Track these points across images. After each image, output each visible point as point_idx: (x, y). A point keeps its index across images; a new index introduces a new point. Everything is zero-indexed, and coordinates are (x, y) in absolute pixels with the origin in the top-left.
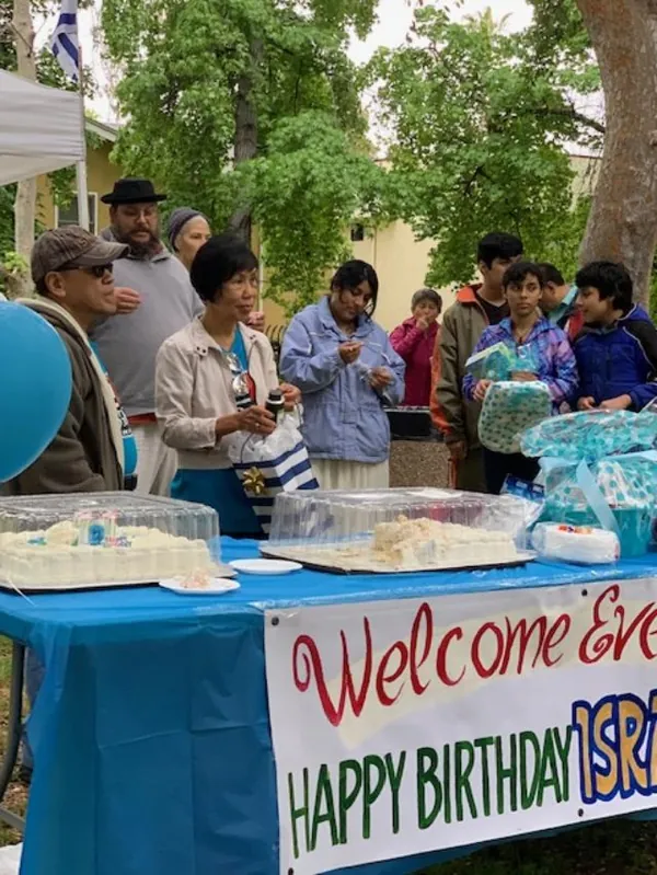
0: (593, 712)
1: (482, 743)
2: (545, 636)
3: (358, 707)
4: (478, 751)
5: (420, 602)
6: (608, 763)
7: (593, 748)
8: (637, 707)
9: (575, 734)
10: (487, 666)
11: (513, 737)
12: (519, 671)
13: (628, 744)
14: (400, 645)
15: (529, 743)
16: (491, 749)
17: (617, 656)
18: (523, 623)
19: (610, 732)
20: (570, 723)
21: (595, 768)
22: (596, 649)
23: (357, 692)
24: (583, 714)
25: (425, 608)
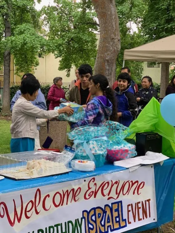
0: (88, 213)
1: (57, 226)
2: (74, 194)
3: (19, 220)
4: (55, 228)
5: (37, 188)
6: (93, 227)
7: (89, 223)
8: (101, 210)
9: (83, 220)
10: (57, 204)
11: (65, 223)
12: (67, 204)
13: (98, 220)
14: (31, 201)
15: (70, 224)
16: (59, 227)
17: (95, 197)
18: (67, 191)
19: (94, 218)
20: (82, 217)
21: (90, 228)
22: (89, 195)
23: (19, 216)
24: (85, 214)
25: (39, 190)
